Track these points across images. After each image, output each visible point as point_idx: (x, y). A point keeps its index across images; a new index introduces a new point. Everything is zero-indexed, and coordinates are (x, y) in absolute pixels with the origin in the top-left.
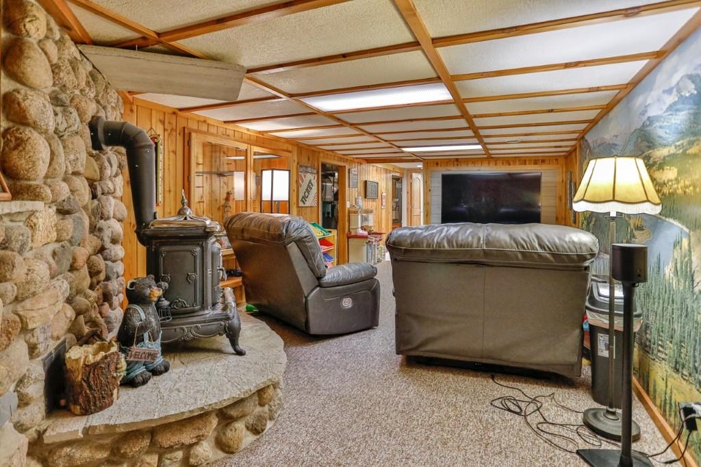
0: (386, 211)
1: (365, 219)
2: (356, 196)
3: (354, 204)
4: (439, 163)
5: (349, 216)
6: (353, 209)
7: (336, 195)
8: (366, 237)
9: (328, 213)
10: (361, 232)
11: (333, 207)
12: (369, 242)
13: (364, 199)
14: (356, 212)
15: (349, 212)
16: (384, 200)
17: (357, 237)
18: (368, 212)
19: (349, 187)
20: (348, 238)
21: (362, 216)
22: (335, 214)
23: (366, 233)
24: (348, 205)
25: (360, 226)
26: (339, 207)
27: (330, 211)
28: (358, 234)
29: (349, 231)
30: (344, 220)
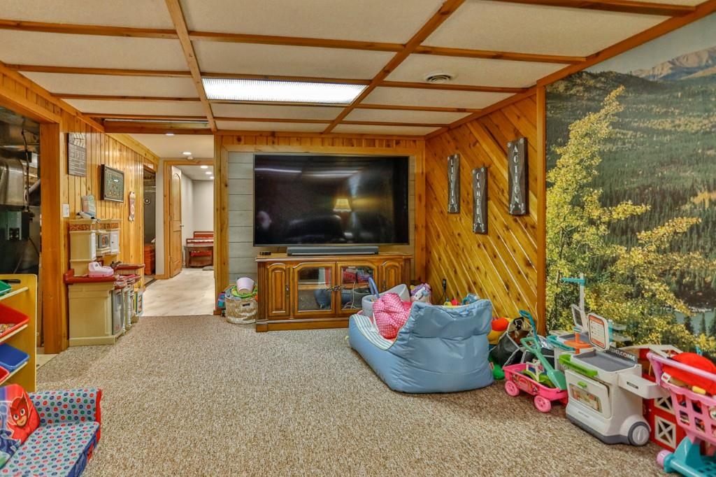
0: (135, 225)
1: (103, 241)
2: (84, 194)
3: (78, 210)
4: (243, 138)
5: (68, 237)
6: (78, 221)
7: (35, 197)
8: (110, 280)
9: (14, 231)
10: (97, 269)
11: (27, 218)
12: (117, 288)
13: (99, 203)
14: (85, 227)
15: (68, 228)
16: (132, 206)
17: (89, 280)
18: (108, 226)
19: (68, 172)
20: (67, 284)
21: (98, 235)
22: (32, 233)
23: (108, 271)
24: (65, 212)
25: (94, 255)
26: (41, 219)
27: (19, 225)
28: (91, 275)
29: (69, 268)
30: (55, 245)
